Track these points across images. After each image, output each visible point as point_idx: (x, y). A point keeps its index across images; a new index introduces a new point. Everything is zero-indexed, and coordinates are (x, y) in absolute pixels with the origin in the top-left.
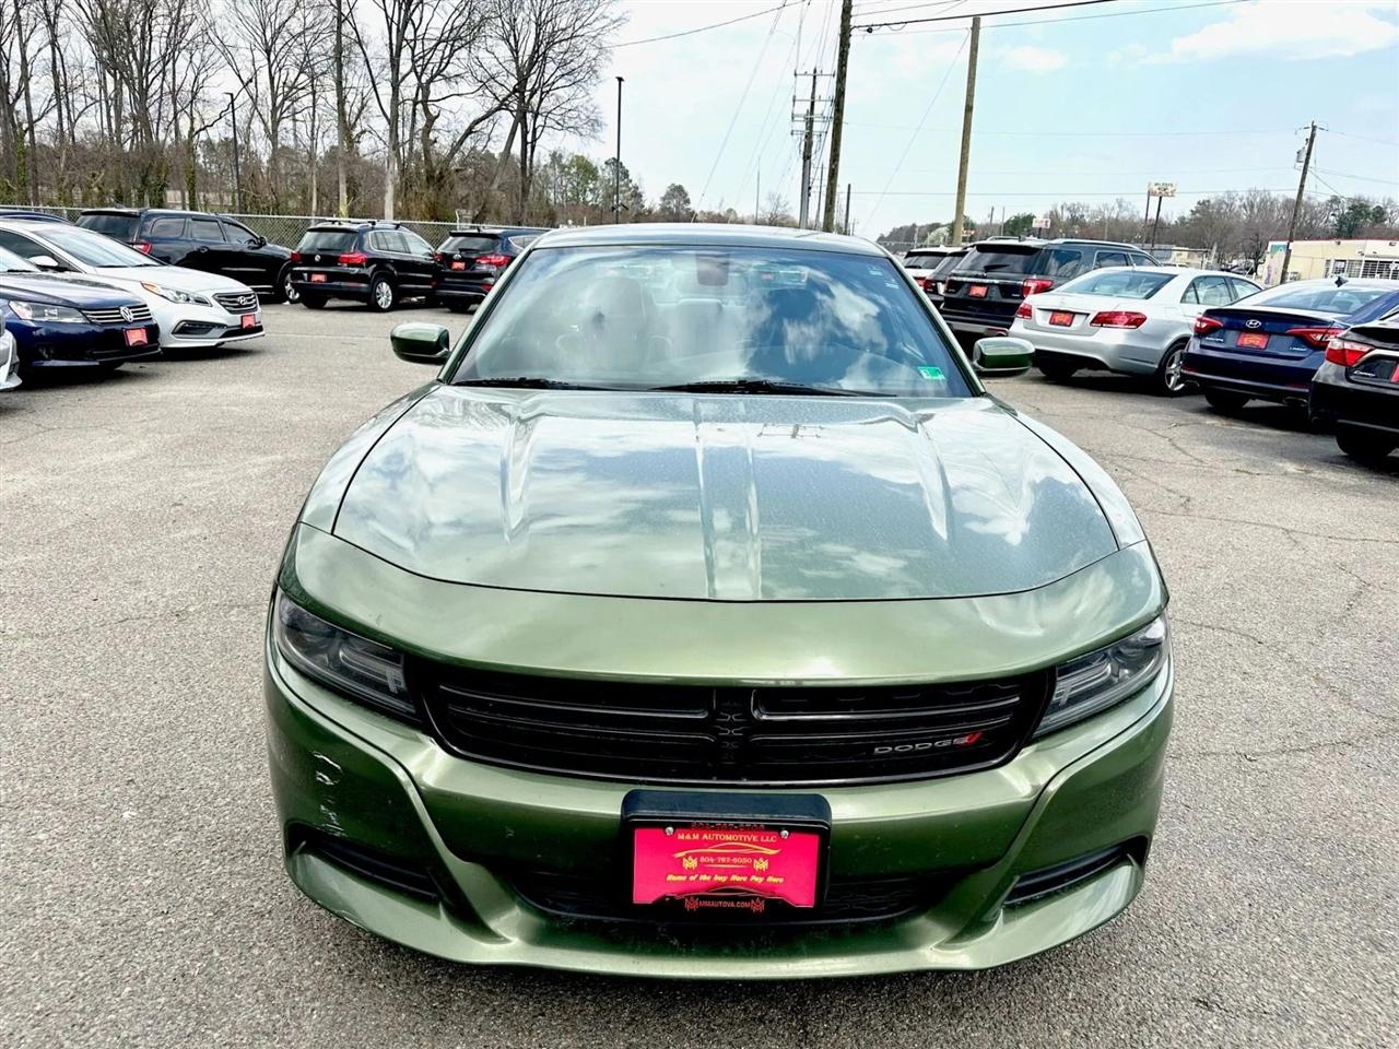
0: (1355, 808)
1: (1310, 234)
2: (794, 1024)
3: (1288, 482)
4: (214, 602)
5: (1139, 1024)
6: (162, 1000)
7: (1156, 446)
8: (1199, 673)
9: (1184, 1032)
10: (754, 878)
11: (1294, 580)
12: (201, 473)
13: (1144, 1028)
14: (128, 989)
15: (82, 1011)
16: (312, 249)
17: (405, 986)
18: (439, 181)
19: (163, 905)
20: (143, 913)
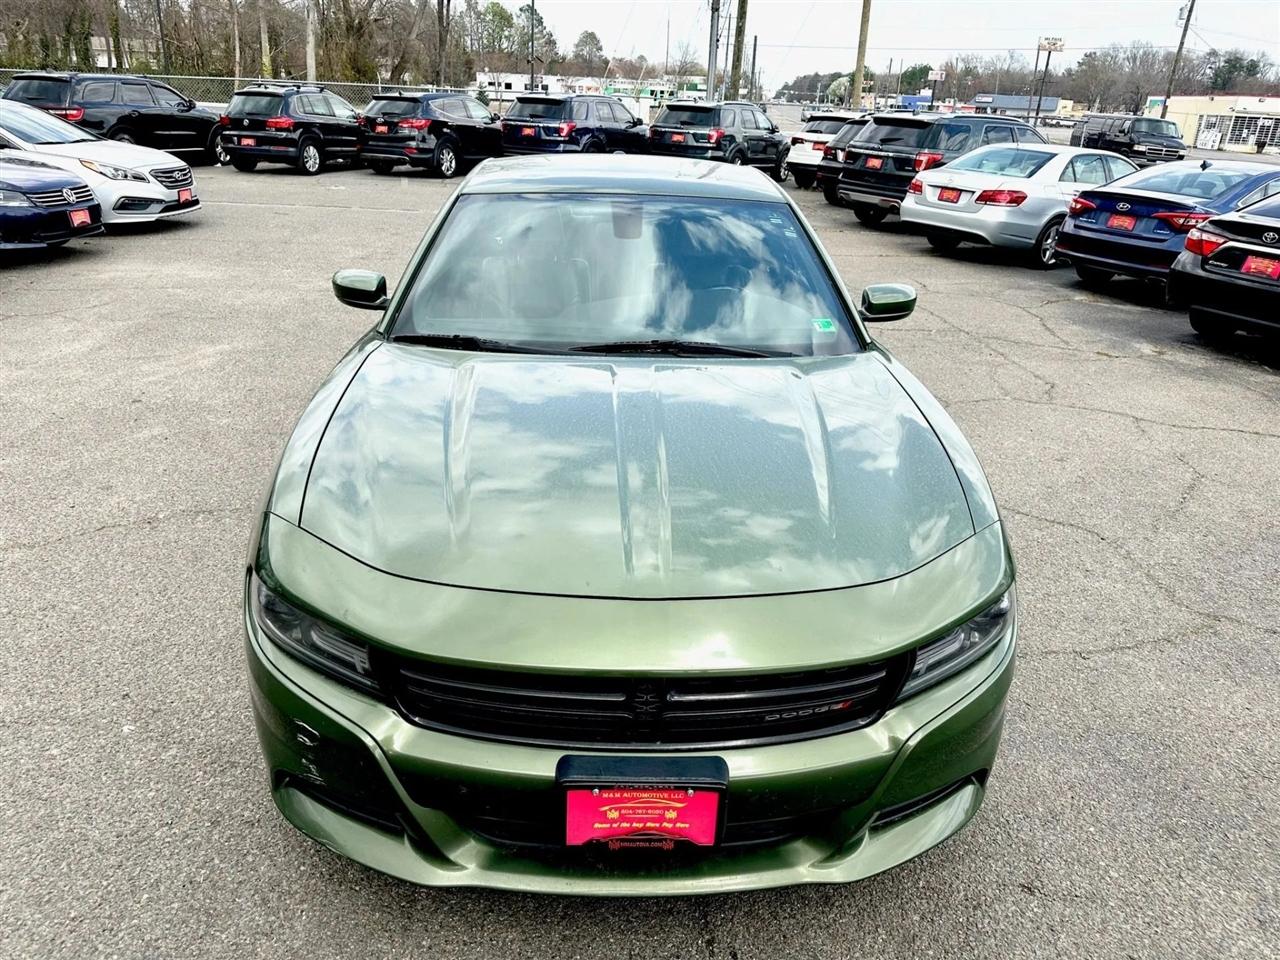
0: (1167, 703)
1: (1187, 88)
2: (697, 915)
3: (1142, 364)
4: (181, 507)
5: (975, 908)
6: (176, 905)
7: (1026, 328)
8: (1048, 571)
9: (1010, 915)
10: (665, 824)
11: (1138, 472)
12: (155, 366)
13: (979, 913)
14: (146, 896)
15: (110, 917)
16: (241, 112)
17: (377, 888)
18: (359, 30)
19: (167, 817)
20: (151, 824)
